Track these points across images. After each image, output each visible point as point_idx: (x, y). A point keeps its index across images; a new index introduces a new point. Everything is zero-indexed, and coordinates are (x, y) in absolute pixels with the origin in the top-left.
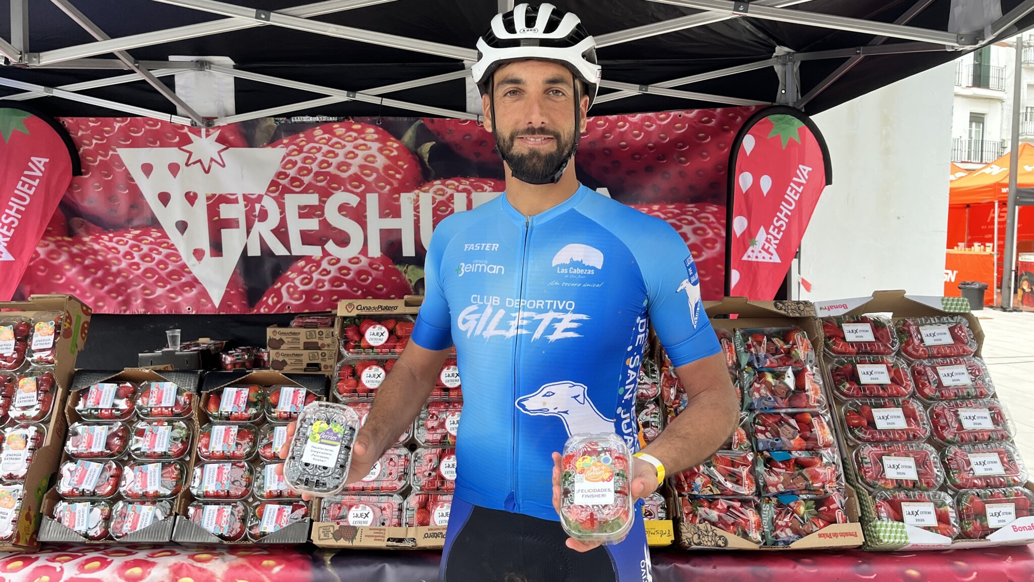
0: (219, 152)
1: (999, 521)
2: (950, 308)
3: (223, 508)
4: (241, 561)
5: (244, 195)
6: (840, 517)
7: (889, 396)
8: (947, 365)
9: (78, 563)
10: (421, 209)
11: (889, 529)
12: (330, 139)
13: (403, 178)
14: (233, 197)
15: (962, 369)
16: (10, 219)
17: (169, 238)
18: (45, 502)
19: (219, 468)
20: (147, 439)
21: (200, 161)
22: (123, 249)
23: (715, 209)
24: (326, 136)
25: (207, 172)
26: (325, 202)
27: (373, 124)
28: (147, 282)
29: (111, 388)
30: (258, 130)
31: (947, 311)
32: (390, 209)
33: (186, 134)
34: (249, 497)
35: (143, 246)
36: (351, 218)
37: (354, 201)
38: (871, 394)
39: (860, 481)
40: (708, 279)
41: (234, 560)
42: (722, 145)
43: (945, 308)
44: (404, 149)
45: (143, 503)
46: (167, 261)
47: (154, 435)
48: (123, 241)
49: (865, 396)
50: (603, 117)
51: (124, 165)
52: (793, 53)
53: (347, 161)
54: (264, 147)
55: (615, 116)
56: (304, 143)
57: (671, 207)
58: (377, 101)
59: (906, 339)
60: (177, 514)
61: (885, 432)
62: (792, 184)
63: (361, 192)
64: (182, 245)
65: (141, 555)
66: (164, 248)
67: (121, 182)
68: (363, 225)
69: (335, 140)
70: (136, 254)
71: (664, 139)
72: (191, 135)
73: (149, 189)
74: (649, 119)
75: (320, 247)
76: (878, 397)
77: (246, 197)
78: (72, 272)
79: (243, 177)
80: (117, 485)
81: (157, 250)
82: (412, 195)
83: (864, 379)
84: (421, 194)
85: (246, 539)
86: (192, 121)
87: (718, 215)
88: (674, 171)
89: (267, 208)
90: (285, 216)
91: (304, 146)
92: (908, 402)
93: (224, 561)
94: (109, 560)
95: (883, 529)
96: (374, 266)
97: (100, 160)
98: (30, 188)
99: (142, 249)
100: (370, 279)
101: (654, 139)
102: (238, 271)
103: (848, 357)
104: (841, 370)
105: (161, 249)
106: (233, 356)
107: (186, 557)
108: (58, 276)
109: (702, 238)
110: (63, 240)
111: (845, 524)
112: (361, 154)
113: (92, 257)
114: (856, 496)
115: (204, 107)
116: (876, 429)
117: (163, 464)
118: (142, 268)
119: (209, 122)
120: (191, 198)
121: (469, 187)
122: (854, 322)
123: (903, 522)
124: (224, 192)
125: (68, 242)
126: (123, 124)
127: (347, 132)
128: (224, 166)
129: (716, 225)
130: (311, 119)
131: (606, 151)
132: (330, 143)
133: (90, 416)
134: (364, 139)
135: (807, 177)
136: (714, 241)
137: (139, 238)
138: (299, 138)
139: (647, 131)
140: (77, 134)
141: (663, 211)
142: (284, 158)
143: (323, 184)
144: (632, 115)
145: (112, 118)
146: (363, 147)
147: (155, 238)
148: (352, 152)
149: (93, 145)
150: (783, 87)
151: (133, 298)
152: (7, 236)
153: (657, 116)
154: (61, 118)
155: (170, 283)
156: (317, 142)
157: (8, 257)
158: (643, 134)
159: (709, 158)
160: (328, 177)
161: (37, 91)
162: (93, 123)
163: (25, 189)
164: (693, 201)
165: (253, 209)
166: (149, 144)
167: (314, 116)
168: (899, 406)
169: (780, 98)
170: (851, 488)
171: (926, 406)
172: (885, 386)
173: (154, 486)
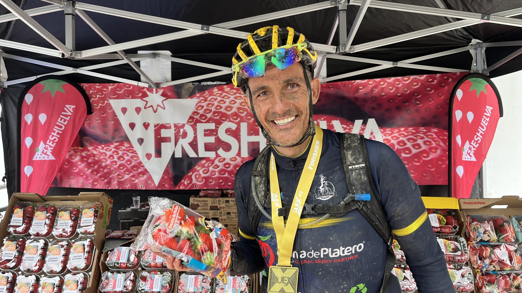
0: (162, 102)
5: (175, 124)
12: (221, 94)
16: (54, 138)
17: (133, 148)
20: (149, 283)
21: (152, 106)
22: (109, 153)
23: (436, 131)
24: (220, 92)
25: (155, 112)
26: (218, 127)
28: (120, 172)
29: (126, 250)
30: (183, 90)
32: (253, 131)
33: (145, 92)
36: (232, 136)
37: (233, 126)
40: (433, 170)
42: (441, 94)
46: (132, 160)
48: (109, 149)
50: (372, 80)
51: (112, 109)
52: (482, 43)
53: (231, 105)
54: (186, 98)
55: (379, 79)
56: (208, 96)
57: (411, 129)
62: (484, 117)
63: (238, 122)
64: (140, 151)
66: (131, 153)
67: (110, 117)
69: (224, 94)
70: (116, 157)
71: (407, 91)
72: (148, 93)
73: (124, 121)
74: (398, 80)
75: (214, 153)
77: (175, 126)
78: (82, 166)
81: (127, 154)
86: (149, 85)
87: (438, 134)
88: (412, 109)
89: (187, 131)
90: (196, 135)
91: (207, 98)
97: (100, 106)
98: (65, 121)
99: (119, 153)
101: (401, 91)
102: (169, 165)
105: (129, 154)
108: (75, 168)
109: (429, 147)
110: (78, 149)
113: (92, 158)
115: (155, 77)
118: (118, 164)
119: (158, 85)
120: (146, 126)
124: (163, 123)
125: (81, 150)
126: (113, 87)
127: (231, 90)
128: (164, 108)
129: (437, 139)
130: (212, 83)
131: (374, 98)
132: (222, 96)
133: (114, 267)
134: (240, 93)
135: (490, 113)
136: (436, 149)
137: (118, 147)
138: (205, 93)
139: (397, 87)
140: (89, 92)
141: (406, 131)
142: (197, 104)
143: (218, 118)
144: (388, 78)
145: (108, 84)
146: (240, 98)
147: (126, 148)
148: (234, 101)
149: (97, 98)
150: (475, 62)
151: (113, 180)
152: (52, 147)
153: (402, 78)
154: (82, 84)
155: (132, 172)
156: (215, 96)
157: (52, 158)
158: (394, 88)
159: (433, 102)
160: (220, 114)
161: (69, 70)
162: (98, 86)
163: (62, 122)
164: (423, 125)
165: (179, 132)
166: (126, 97)
167: (213, 81)
169: (473, 68)
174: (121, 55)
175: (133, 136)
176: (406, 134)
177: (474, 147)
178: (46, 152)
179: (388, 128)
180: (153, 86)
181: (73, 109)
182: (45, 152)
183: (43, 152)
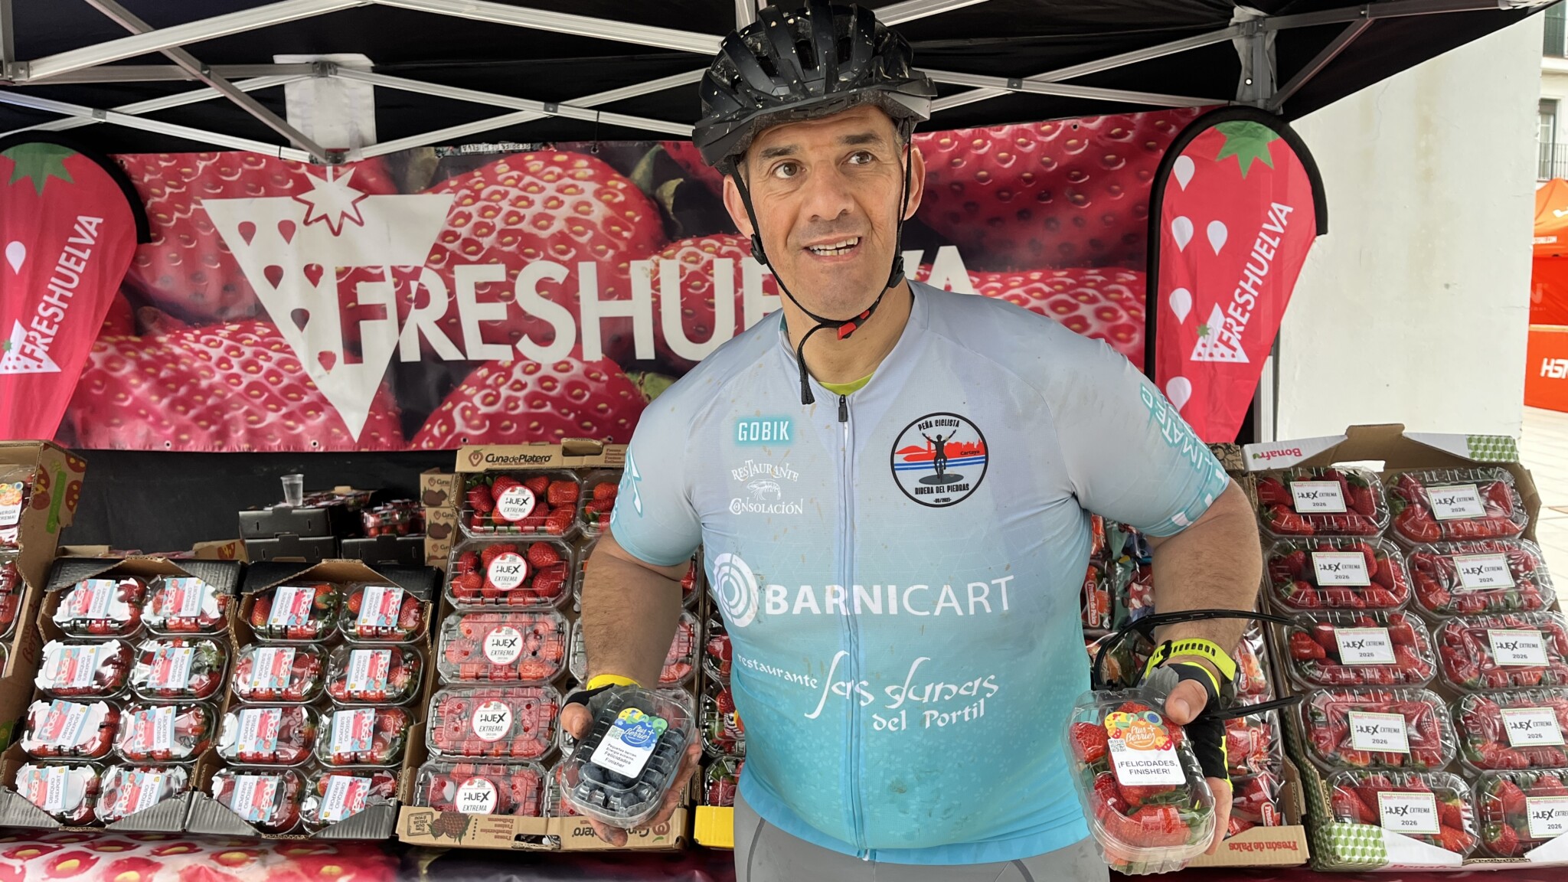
0: (354, 203)
1: (1550, 827)
2: (1482, 455)
3: (264, 780)
4: (290, 866)
5: (393, 269)
6: (1269, 814)
7: (1367, 607)
8: (1472, 553)
9: (47, 861)
10: (663, 286)
11: (1353, 838)
12: (520, 179)
13: (634, 238)
14: (377, 271)
15: (1500, 560)
16: (51, 311)
17: (282, 337)
18: (3, 764)
19: (262, 715)
20: (157, 667)
21: (325, 217)
22: (216, 353)
23: (1132, 278)
24: (515, 174)
25: (336, 233)
26: (515, 277)
27: (586, 152)
28: (253, 404)
29: (108, 586)
30: (409, 168)
31: (1476, 459)
32: (615, 286)
33: (303, 176)
34: (309, 763)
35: (244, 349)
36: (554, 301)
37: (558, 273)
38: (1335, 604)
39: (1309, 752)
41: (280, 863)
42: (1145, 173)
43: (1473, 455)
44: (635, 190)
45: (146, 770)
46: (280, 370)
47: (166, 659)
48: (215, 341)
49: (1326, 606)
50: (948, 132)
51: (213, 226)
52: (1265, 17)
53: (549, 211)
54: (421, 192)
55: (968, 131)
56: (481, 185)
57: (1060, 275)
58: (591, 116)
59: (1402, 508)
60: (195, 789)
61: (1357, 670)
62: (1262, 234)
63: (571, 260)
64: (302, 345)
65: (142, 851)
66: (275, 351)
67: (209, 251)
68: (574, 310)
69: (528, 179)
70: (235, 361)
71: (1050, 164)
72: (312, 178)
73: (250, 261)
74: (1024, 133)
75: (508, 348)
76: (1350, 607)
77: (395, 272)
78: (141, 389)
79: (390, 239)
80: (109, 741)
81: (265, 354)
82: (647, 264)
83: (1324, 578)
84: (663, 262)
85: (300, 831)
86: (311, 157)
87: (1137, 288)
88: (1065, 217)
89: (428, 287)
90: (455, 299)
91: (480, 190)
92: (1400, 618)
93: (264, 865)
94: (92, 858)
95: (1343, 837)
96: (593, 375)
97: (178, 219)
98: (78, 263)
99: (243, 353)
100: (587, 395)
101: (1033, 165)
102: (386, 384)
103: (1297, 539)
104: (1285, 562)
105: (270, 353)
106: (378, 516)
107: (208, 856)
108: (122, 396)
109: (1110, 324)
110: (129, 342)
111: (1278, 828)
112: (569, 200)
113: (171, 365)
114: (1299, 781)
115: (332, 134)
116: (1340, 663)
117: (179, 707)
118: (245, 382)
119: (336, 156)
120: (313, 274)
121: (737, 249)
122: (1313, 479)
123: (1380, 826)
124: (362, 264)
125: (135, 343)
126: (210, 163)
127: (545, 166)
128: (361, 223)
129: (1134, 303)
130: (491, 148)
131: (956, 187)
132: (520, 185)
133: (74, 629)
134: (572, 177)
135: (1285, 223)
136: (1130, 330)
137: (238, 336)
138: (473, 177)
139: (1021, 152)
140: (142, 179)
141: (1048, 281)
142: (452, 209)
143: (512, 248)
144: (995, 127)
145: (194, 154)
146: (572, 190)
147: (261, 337)
148: (555, 198)
149: (166, 196)
150: (1248, 74)
151: (232, 428)
152: (48, 336)
153: (1037, 128)
154: (118, 156)
155: (286, 405)
156: (501, 184)
157: (50, 367)
158: (1014, 157)
159: (1122, 195)
160: (520, 238)
161: (83, 116)
162: (164, 161)
163: (71, 264)
164: (1096, 263)
165: (408, 290)
166: (249, 193)
167: (495, 142)
168: (1383, 624)
169: (1243, 94)
170: (1292, 765)
171: (1431, 625)
172: (1360, 590)
173: (164, 743)
174: (188, 69)
175: (279, 303)
176: (1047, 289)
177: (1239, 324)
178: (33, 351)
179: (994, 271)
180: (321, 159)
181: (98, 227)
182: (28, 351)
183: (22, 352)
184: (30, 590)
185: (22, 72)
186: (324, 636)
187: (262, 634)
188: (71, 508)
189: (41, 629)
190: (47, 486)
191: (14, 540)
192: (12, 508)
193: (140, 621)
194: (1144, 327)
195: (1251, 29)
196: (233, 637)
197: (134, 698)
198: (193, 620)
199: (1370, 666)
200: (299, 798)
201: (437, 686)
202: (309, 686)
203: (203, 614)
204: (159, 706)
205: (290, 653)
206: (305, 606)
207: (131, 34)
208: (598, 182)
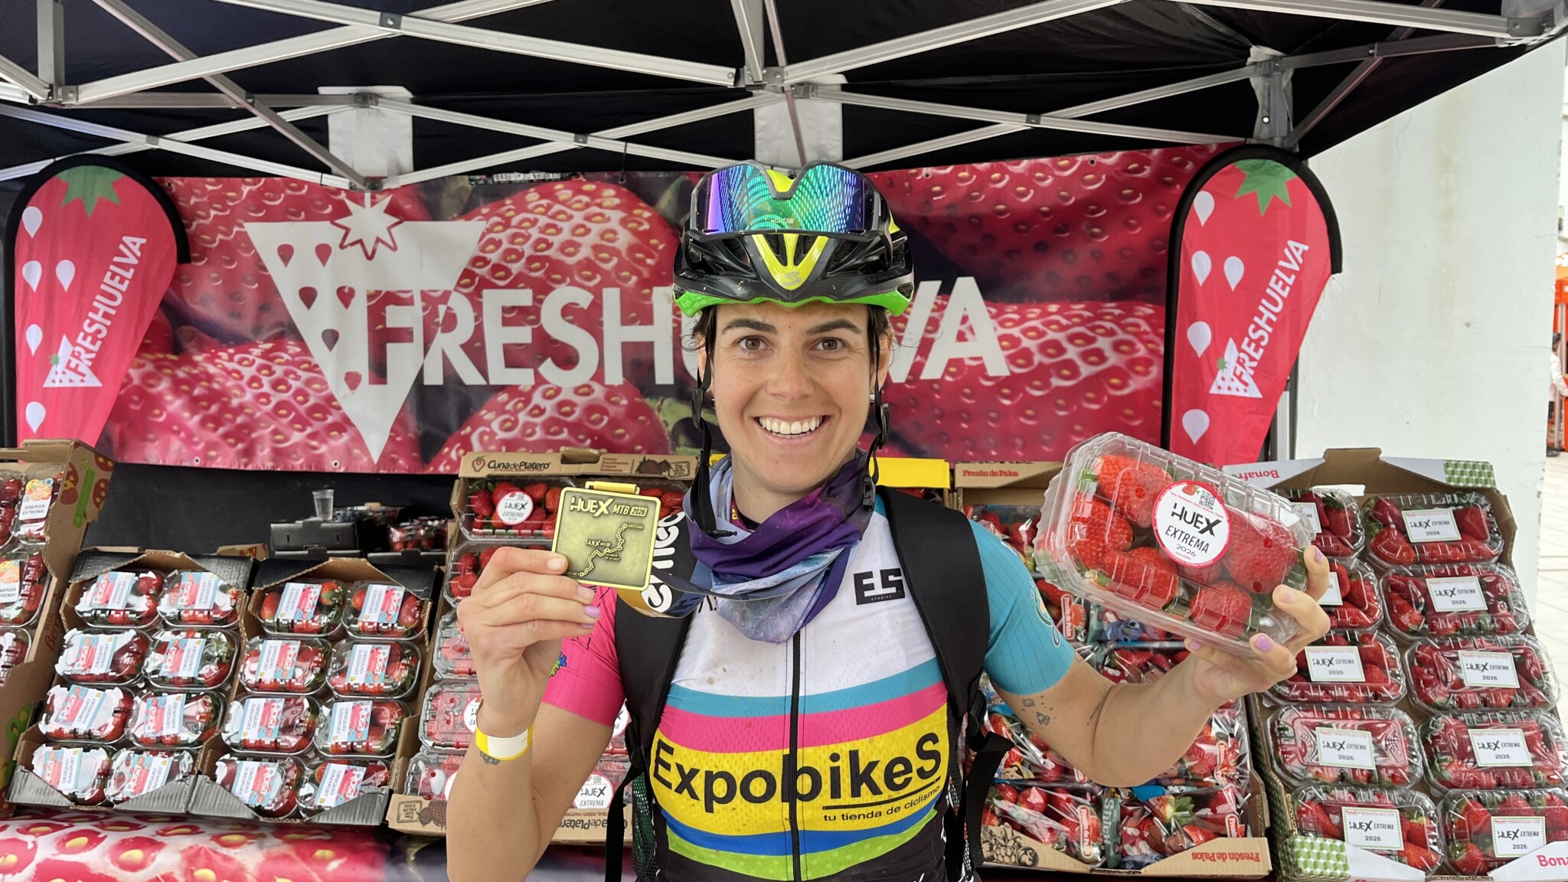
0: (389, 229)
1: (1516, 847)
2: (1459, 480)
3: (265, 766)
4: (284, 848)
5: (422, 293)
6: (1233, 826)
7: (1341, 626)
8: (1445, 575)
9: (58, 838)
11: (1315, 851)
12: (549, 207)
13: (657, 265)
14: (408, 296)
15: (1473, 583)
17: (312, 356)
18: (21, 744)
19: (265, 705)
20: (170, 657)
21: (360, 242)
22: (248, 372)
23: (1150, 311)
24: (545, 202)
25: (370, 258)
26: (541, 301)
27: (613, 182)
28: (280, 423)
29: (128, 579)
30: (444, 195)
31: (1452, 484)
32: (637, 312)
33: (342, 202)
34: (308, 752)
35: (275, 368)
36: (580, 326)
37: (583, 299)
39: (1275, 766)
40: (1137, 423)
41: (276, 846)
42: (1162, 207)
43: (1449, 480)
44: (659, 219)
45: (155, 753)
46: (309, 390)
47: (179, 649)
48: (248, 359)
50: (967, 167)
51: (254, 248)
52: (1281, 57)
53: (576, 239)
54: (454, 219)
55: (986, 165)
56: (511, 213)
57: (1078, 308)
58: (619, 147)
59: (1377, 531)
60: (200, 773)
61: (1326, 687)
62: (1277, 271)
63: (596, 286)
64: (330, 365)
65: (148, 831)
66: (304, 370)
67: (248, 271)
68: (597, 335)
69: (557, 207)
70: (266, 381)
71: (1067, 199)
72: (350, 204)
73: (286, 282)
74: (1042, 168)
75: (530, 372)
77: (425, 296)
78: (175, 405)
79: (422, 264)
80: (122, 725)
81: (295, 373)
85: (297, 815)
86: (351, 183)
87: (1155, 321)
88: (1082, 250)
89: (457, 311)
90: (482, 322)
91: (511, 217)
92: (1371, 637)
93: (261, 848)
94: (100, 836)
95: (1305, 850)
96: (613, 399)
97: (221, 240)
98: (121, 282)
99: (274, 372)
100: (606, 419)
101: (1050, 199)
102: (408, 406)
105: (300, 372)
106: (403, 531)
107: (209, 838)
108: (157, 412)
109: (1127, 357)
110: (166, 359)
111: (1241, 840)
112: (596, 228)
113: (205, 384)
114: (1264, 794)
115: (371, 163)
116: (1310, 680)
117: (189, 694)
118: (274, 401)
119: (374, 184)
120: (345, 296)
123: (1342, 838)
124: (392, 289)
125: (173, 362)
126: (254, 188)
127: (574, 195)
128: (394, 249)
129: (1151, 336)
130: (521, 177)
131: (974, 220)
132: (550, 213)
133: (95, 618)
134: (600, 205)
135: (1301, 261)
136: (1146, 363)
137: (271, 355)
138: (505, 205)
139: (1039, 187)
140: (188, 202)
141: (1065, 313)
142: (483, 235)
143: (540, 274)
144: (1013, 162)
145: (239, 179)
146: (599, 218)
147: (292, 356)
148: (582, 226)
149: (211, 218)
150: (1266, 113)
151: (259, 447)
152: (92, 352)
153: (1055, 163)
154: (166, 178)
155: (311, 425)
156: (531, 212)
157: (93, 381)
158: (1032, 191)
159: (1139, 229)
160: (547, 265)
161: (136, 142)
162: (211, 185)
163: (115, 283)
164: (1114, 297)
165: (435, 313)
166: (290, 217)
167: (526, 172)
168: (1353, 643)
169: (1260, 131)
170: (1258, 778)
171: (1402, 646)
172: (1333, 610)
173: (174, 728)
174: (232, 97)
175: (312, 323)
176: (1064, 322)
177: (1252, 359)
178: (77, 366)
179: (1011, 302)
180: (359, 186)
181: (142, 248)
182: (73, 365)
183: (68, 367)
184: (55, 580)
185: (71, 95)
186: (328, 631)
187: (271, 628)
188: (97, 505)
189: (63, 618)
190: (75, 482)
191: (42, 533)
192: (41, 502)
193: (156, 613)
194: (1162, 361)
195: (1268, 68)
196: (243, 629)
197: (148, 686)
198: (206, 613)
199: (1340, 684)
200: (298, 784)
201: (432, 682)
202: (312, 677)
203: (215, 607)
204: (169, 694)
205: (295, 646)
206: (311, 602)
207: (175, 61)
208: (623, 211)
